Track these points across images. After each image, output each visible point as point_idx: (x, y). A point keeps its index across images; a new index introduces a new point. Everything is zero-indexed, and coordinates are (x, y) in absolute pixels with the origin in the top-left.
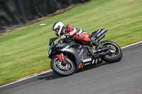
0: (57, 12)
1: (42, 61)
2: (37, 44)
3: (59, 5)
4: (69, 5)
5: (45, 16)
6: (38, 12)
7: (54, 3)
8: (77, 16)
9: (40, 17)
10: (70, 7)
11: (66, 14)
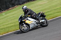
0: (10, 9)
1: (4, 30)
2: (1, 22)
3: (11, 6)
4: (15, 6)
5: (5, 10)
6: (2, 9)
7: (8, 5)
8: (19, 10)
9: (3, 11)
10: (15, 7)
11: (14, 9)
